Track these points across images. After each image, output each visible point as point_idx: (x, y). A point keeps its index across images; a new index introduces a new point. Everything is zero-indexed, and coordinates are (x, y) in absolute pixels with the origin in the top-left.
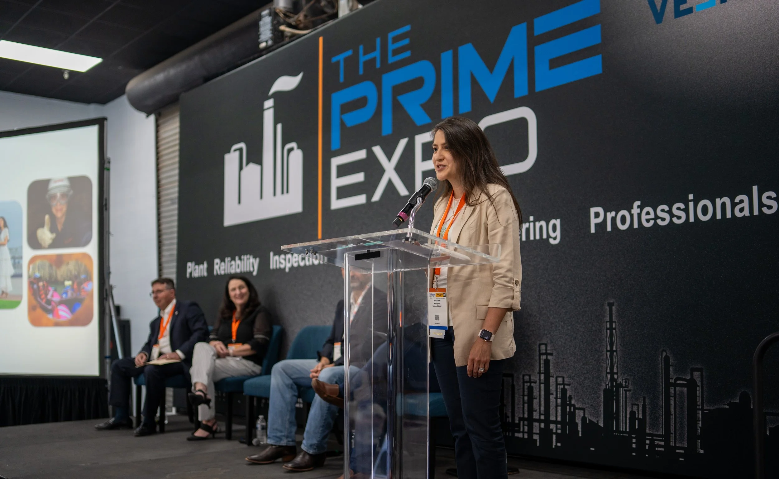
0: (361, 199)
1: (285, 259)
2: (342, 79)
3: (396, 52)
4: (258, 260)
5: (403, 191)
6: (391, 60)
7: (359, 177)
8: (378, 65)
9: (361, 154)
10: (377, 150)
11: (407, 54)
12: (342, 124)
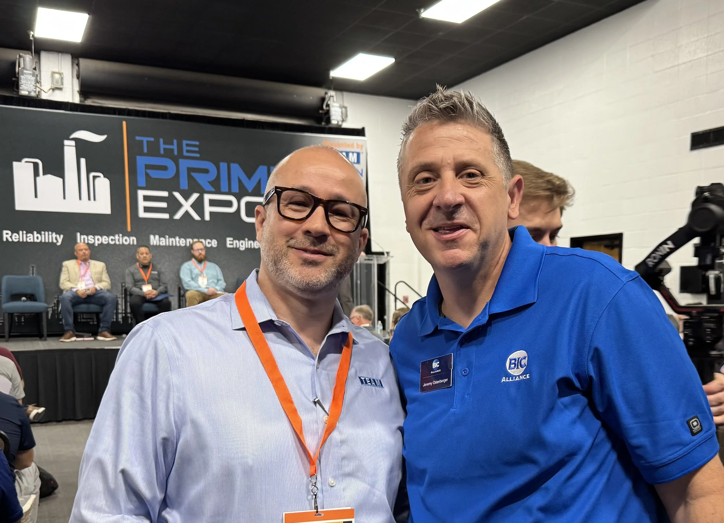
0: (166, 216)
1: (94, 239)
2: (145, 151)
3: (188, 151)
4: (62, 236)
5: (196, 217)
6: (185, 154)
7: (164, 205)
8: (176, 153)
9: (165, 194)
10: (177, 195)
11: (198, 155)
12: (147, 174)
